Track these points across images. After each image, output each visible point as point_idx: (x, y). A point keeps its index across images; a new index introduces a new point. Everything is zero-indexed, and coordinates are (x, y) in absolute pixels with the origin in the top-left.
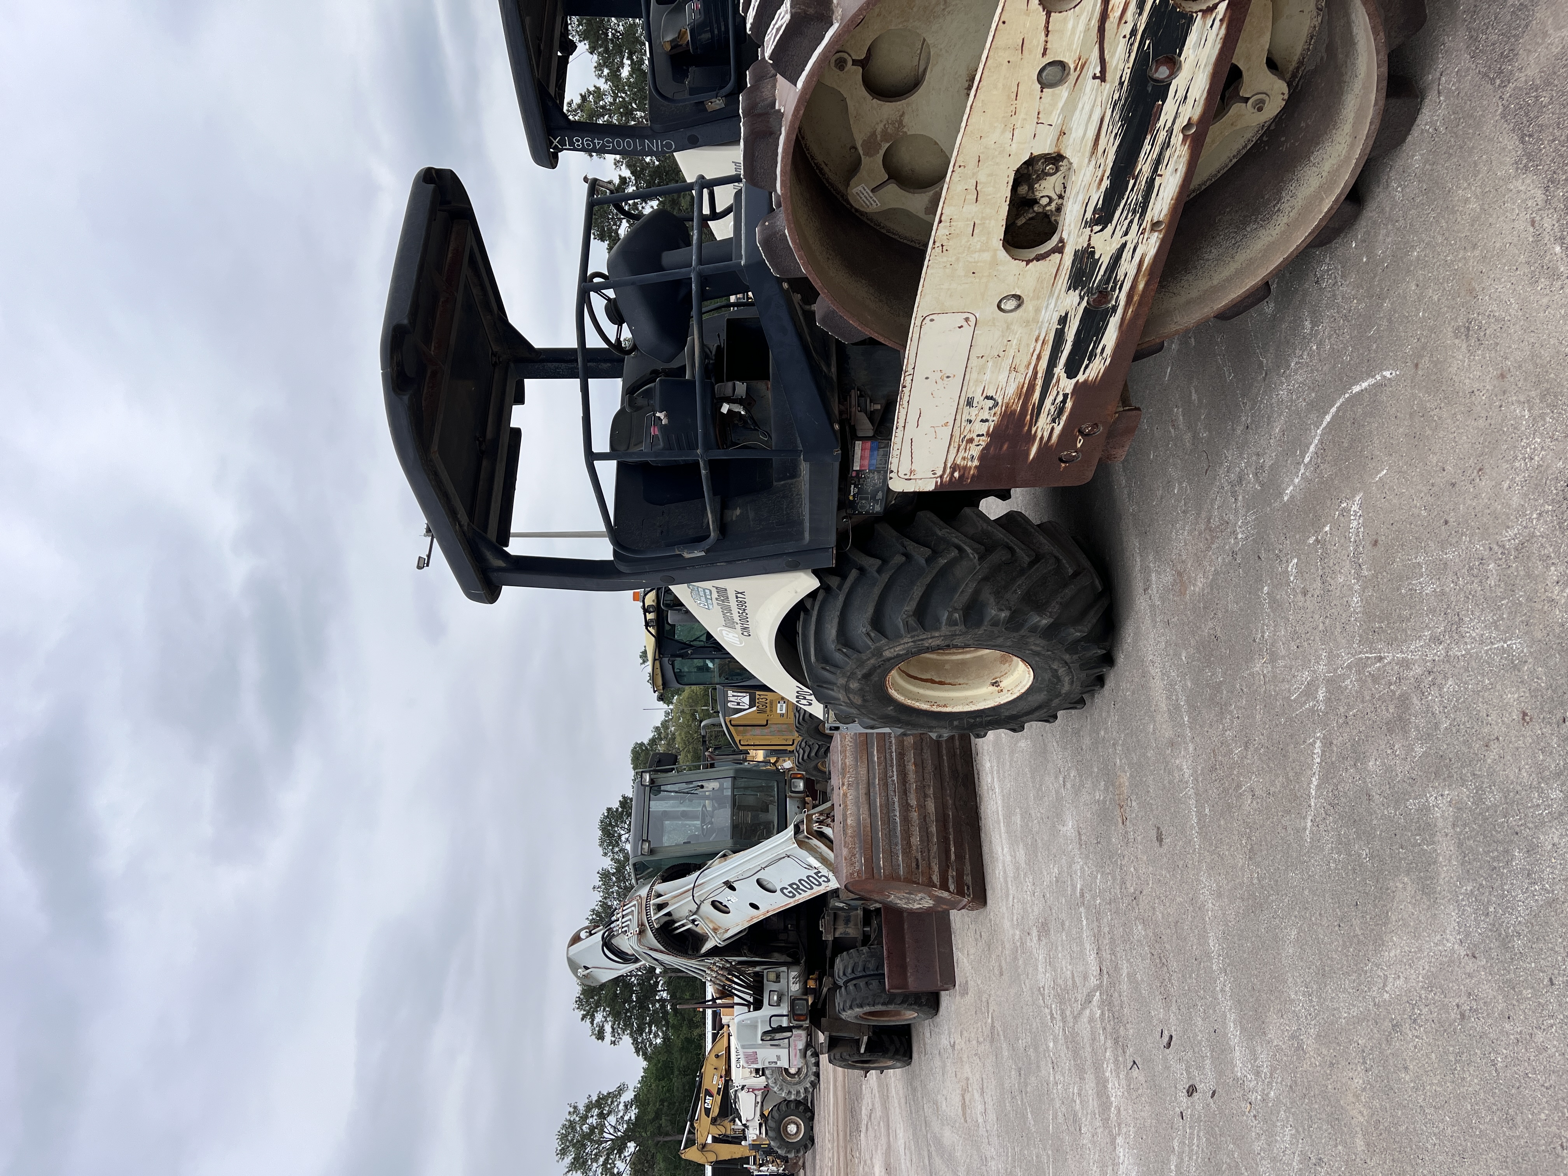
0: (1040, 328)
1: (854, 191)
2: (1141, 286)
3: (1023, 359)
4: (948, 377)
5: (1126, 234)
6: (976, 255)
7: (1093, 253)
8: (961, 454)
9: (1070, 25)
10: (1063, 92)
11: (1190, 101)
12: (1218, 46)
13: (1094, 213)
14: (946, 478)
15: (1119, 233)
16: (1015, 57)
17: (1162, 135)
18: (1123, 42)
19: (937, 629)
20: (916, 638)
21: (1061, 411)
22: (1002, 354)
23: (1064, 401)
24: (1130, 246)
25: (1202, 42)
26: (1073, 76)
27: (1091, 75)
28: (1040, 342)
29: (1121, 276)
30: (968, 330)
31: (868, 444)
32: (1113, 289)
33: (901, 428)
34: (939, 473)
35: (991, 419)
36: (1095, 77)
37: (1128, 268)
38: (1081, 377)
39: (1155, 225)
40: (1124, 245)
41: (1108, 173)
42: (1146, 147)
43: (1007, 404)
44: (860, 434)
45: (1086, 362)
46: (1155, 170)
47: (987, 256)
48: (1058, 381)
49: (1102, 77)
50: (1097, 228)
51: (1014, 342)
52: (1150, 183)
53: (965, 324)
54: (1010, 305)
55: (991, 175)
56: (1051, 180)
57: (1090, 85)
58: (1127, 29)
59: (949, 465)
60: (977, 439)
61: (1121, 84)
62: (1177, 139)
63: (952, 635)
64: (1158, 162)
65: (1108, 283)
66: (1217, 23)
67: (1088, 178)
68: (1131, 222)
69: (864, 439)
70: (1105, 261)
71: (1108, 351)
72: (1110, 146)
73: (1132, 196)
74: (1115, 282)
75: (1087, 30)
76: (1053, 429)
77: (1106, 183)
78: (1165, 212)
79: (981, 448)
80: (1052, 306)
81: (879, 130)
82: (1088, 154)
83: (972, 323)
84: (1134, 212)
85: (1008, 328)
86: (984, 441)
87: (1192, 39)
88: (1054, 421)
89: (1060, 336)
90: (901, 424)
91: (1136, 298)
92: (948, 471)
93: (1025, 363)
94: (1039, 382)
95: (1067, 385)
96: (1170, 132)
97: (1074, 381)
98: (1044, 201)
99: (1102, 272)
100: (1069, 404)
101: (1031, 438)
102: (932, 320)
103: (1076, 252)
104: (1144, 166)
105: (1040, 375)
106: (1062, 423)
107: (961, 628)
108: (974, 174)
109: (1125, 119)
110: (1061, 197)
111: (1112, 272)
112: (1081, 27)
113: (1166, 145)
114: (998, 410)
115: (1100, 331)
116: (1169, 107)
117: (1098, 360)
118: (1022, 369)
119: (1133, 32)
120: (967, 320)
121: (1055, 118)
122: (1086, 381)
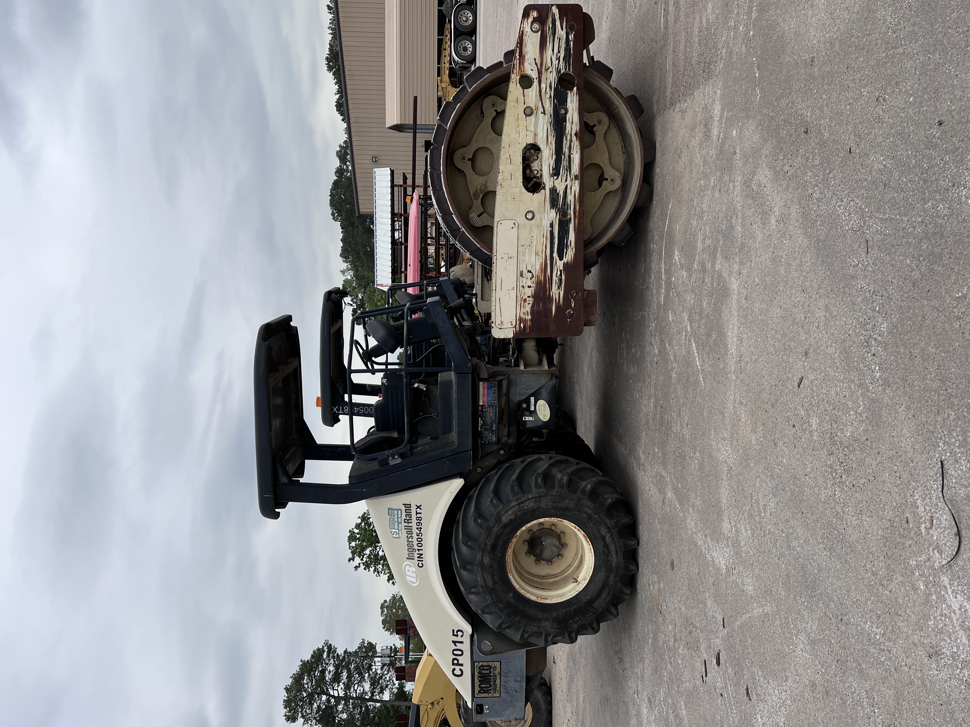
0: (544, 230)
1: (471, 216)
2: (578, 208)
3: (540, 248)
4: (511, 258)
5: (566, 181)
6: (514, 189)
7: (556, 190)
8: (522, 310)
9: (531, 93)
10: (533, 118)
11: (574, 123)
12: (578, 103)
13: (553, 171)
14: (518, 329)
15: (564, 180)
16: (516, 105)
17: (569, 137)
18: (548, 100)
19: (530, 492)
20: (519, 501)
21: (560, 280)
22: (531, 244)
23: (561, 275)
24: (569, 187)
25: (572, 101)
26: (535, 112)
27: (540, 112)
28: (545, 238)
29: (569, 203)
30: (515, 229)
31: (486, 384)
32: (568, 209)
33: (494, 291)
34: (514, 324)
35: (532, 285)
36: (542, 113)
37: (570, 198)
38: (565, 260)
39: (576, 177)
40: (567, 186)
41: (554, 152)
42: (565, 141)
43: (538, 275)
44: (482, 377)
45: (565, 250)
46: (570, 152)
47: (517, 190)
48: (556, 262)
49: (544, 113)
50: (555, 178)
51: (535, 237)
52: (569, 157)
53: (514, 226)
54: (530, 216)
55: (514, 152)
56: (536, 162)
57: (541, 116)
58: (548, 96)
59: (518, 318)
60: (528, 299)
61: (551, 115)
62: (574, 138)
63: (539, 497)
64: (570, 148)
65: (565, 206)
66: (575, 95)
67: (548, 154)
68: (567, 175)
69: (484, 380)
70: (561, 194)
71: (573, 244)
72: (552, 140)
73: (565, 163)
74: (567, 205)
75: (536, 96)
76: (559, 293)
77: (554, 157)
78: (578, 171)
79: (530, 305)
80: (546, 217)
81: (479, 188)
82: (545, 144)
83: (517, 226)
84: (567, 170)
85: (531, 229)
86: (531, 300)
87: (569, 100)
88: (559, 288)
89: (552, 233)
90: (494, 288)
91: (577, 214)
92: (518, 322)
93: (541, 250)
94: (549, 262)
95: (560, 264)
96: (571, 135)
97: (562, 262)
98: (536, 172)
99: (561, 200)
100: (563, 277)
101: (550, 299)
102: (501, 224)
103: (550, 189)
104: (566, 150)
105: (548, 258)
106: (563, 290)
107: (542, 490)
108: (509, 151)
109: (556, 130)
110: (541, 170)
111: (565, 200)
112: (534, 94)
113: (571, 141)
114: (534, 279)
115: (567, 232)
116: (568, 125)
117: (570, 249)
118: (540, 253)
119: (550, 97)
120: (514, 224)
121: (532, 128)
122: (567, 262)
